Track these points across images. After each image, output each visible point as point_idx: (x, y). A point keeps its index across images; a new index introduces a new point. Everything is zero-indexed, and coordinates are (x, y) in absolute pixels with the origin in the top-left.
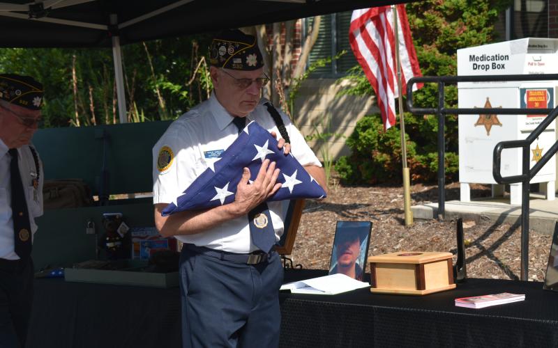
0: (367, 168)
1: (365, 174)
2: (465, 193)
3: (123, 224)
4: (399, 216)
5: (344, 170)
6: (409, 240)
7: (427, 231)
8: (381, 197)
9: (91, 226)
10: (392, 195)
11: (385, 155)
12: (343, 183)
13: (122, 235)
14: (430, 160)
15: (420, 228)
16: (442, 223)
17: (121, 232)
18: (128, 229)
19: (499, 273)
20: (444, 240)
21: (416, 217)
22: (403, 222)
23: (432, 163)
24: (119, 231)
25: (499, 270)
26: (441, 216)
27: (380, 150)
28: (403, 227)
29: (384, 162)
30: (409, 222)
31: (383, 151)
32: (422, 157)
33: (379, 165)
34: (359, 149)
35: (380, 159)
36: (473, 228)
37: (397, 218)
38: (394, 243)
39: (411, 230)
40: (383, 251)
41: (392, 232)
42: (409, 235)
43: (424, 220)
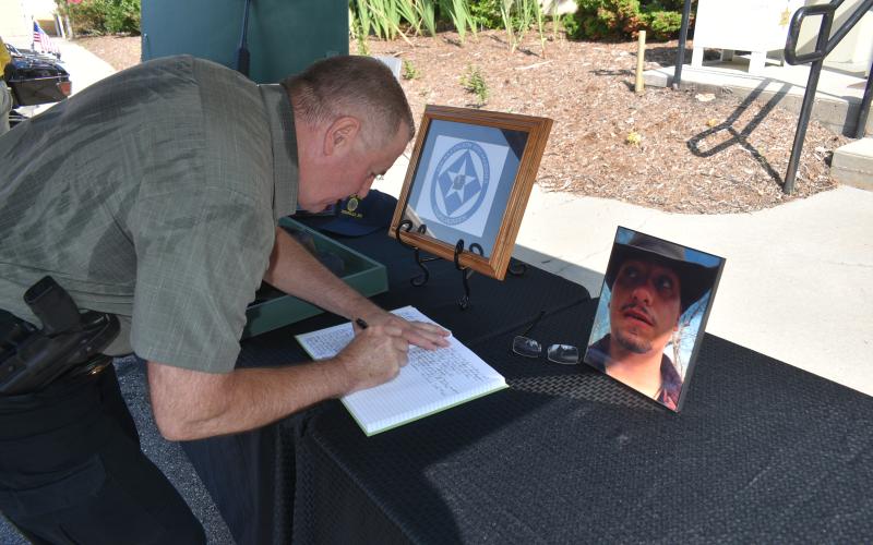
0: (591, 25)
1: (589, 30)
2: (698, 56)
4: (627, 79)
5: (570, 26)
6: (642, 112)
7: (661, 103)
8: (604, 55)
10: (613, 53)
11: (610, 13)
12: (568, 37)
14: (652, 19)
15: (653, 98)
16: (677, 94)
19: (754, 166)
20: (682, 116)
21: (647, 83)
22: (632, 88)
23: (654, 22)
25: (753, 161)
26: (675, 85)
27: (605, 8)
28: (632, 94)
29: (608, 20)
30: (639, 88)
31: (608, 9)
32: (645, 15)
33: (603, 23)
34: (586, 6)
35: (605, 17)
36: (714, 102)
37: (625, 82)
38: (625, 115)
39: (643, 99)
40: (614, 124)
41: (622, 101)
42: (641, 106)
43: (657, 87)
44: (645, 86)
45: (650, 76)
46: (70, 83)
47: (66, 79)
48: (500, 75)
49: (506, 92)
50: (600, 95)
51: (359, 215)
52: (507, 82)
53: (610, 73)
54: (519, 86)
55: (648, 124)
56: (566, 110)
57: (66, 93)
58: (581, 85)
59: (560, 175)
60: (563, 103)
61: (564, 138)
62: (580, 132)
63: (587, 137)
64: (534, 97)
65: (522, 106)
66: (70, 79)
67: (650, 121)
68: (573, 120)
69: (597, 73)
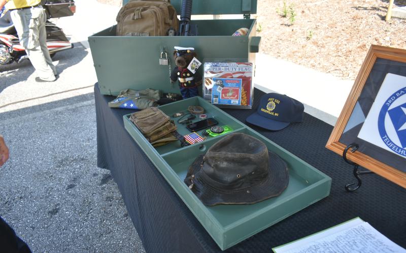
3: (194, 59)
9: (164, 57)
13: (193, 72)
15: (399, 25)
17: (192, 68)
18: (200, 64)
21: (394, 16)
22: (384, 18)
24: (189, 68)
28: (384, 22)
30: (388, 18)
37: (378, 14)
38: (384, 35)
39: (393, 25)
40: (376, 40)
41: (378, 26)
42: (392, 30)
43: (400, 19)
44: (392, 17)
45: (396, 12)
46: (75, 7)
47: (73, 4)
48: (298, 8)
49: (303, 18)
50: (364, 22)
51: (276, 114)
52: (303, 12)
53: (366, 9)
54: (310, 14)
55: (400, 41)
56: (343, 30)
57: (73, 12)
58: (349, 15)
59: (345, 69)
60: (341, 26)
61: (344, 46)
62: (355, 43)
63: (360, 47)
64: (321, 21)
65: (315, 27)
66: (75, 4)
67: (401, 39)
68: (348, 36)
69: (357, 8)
